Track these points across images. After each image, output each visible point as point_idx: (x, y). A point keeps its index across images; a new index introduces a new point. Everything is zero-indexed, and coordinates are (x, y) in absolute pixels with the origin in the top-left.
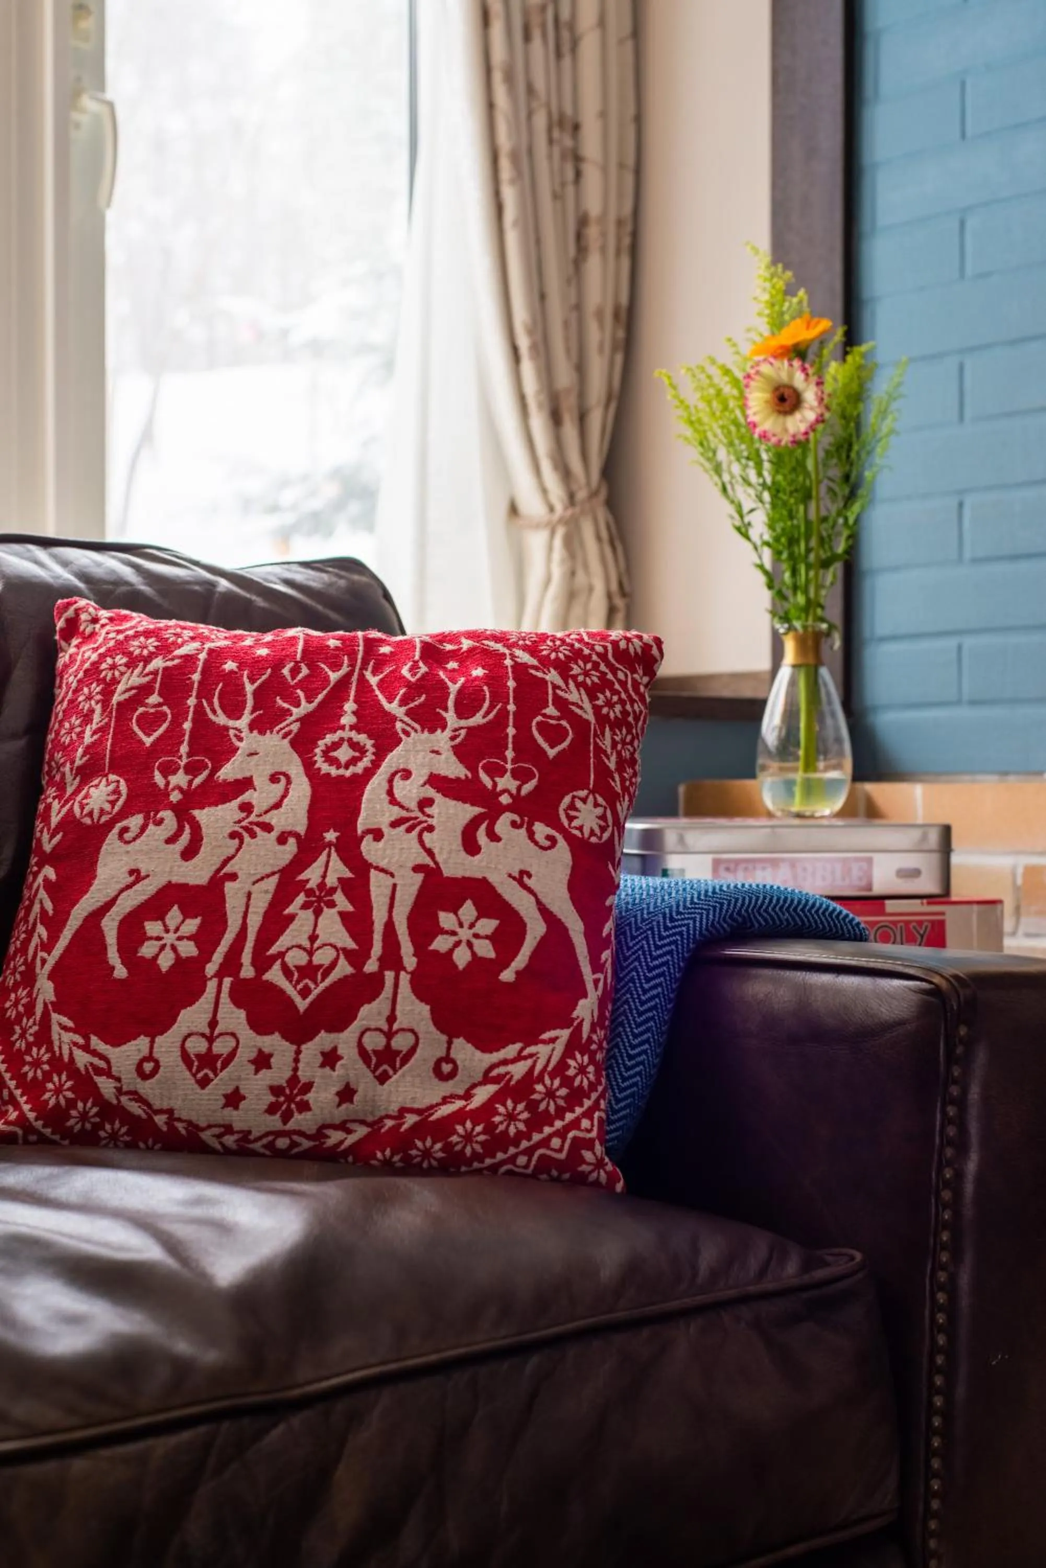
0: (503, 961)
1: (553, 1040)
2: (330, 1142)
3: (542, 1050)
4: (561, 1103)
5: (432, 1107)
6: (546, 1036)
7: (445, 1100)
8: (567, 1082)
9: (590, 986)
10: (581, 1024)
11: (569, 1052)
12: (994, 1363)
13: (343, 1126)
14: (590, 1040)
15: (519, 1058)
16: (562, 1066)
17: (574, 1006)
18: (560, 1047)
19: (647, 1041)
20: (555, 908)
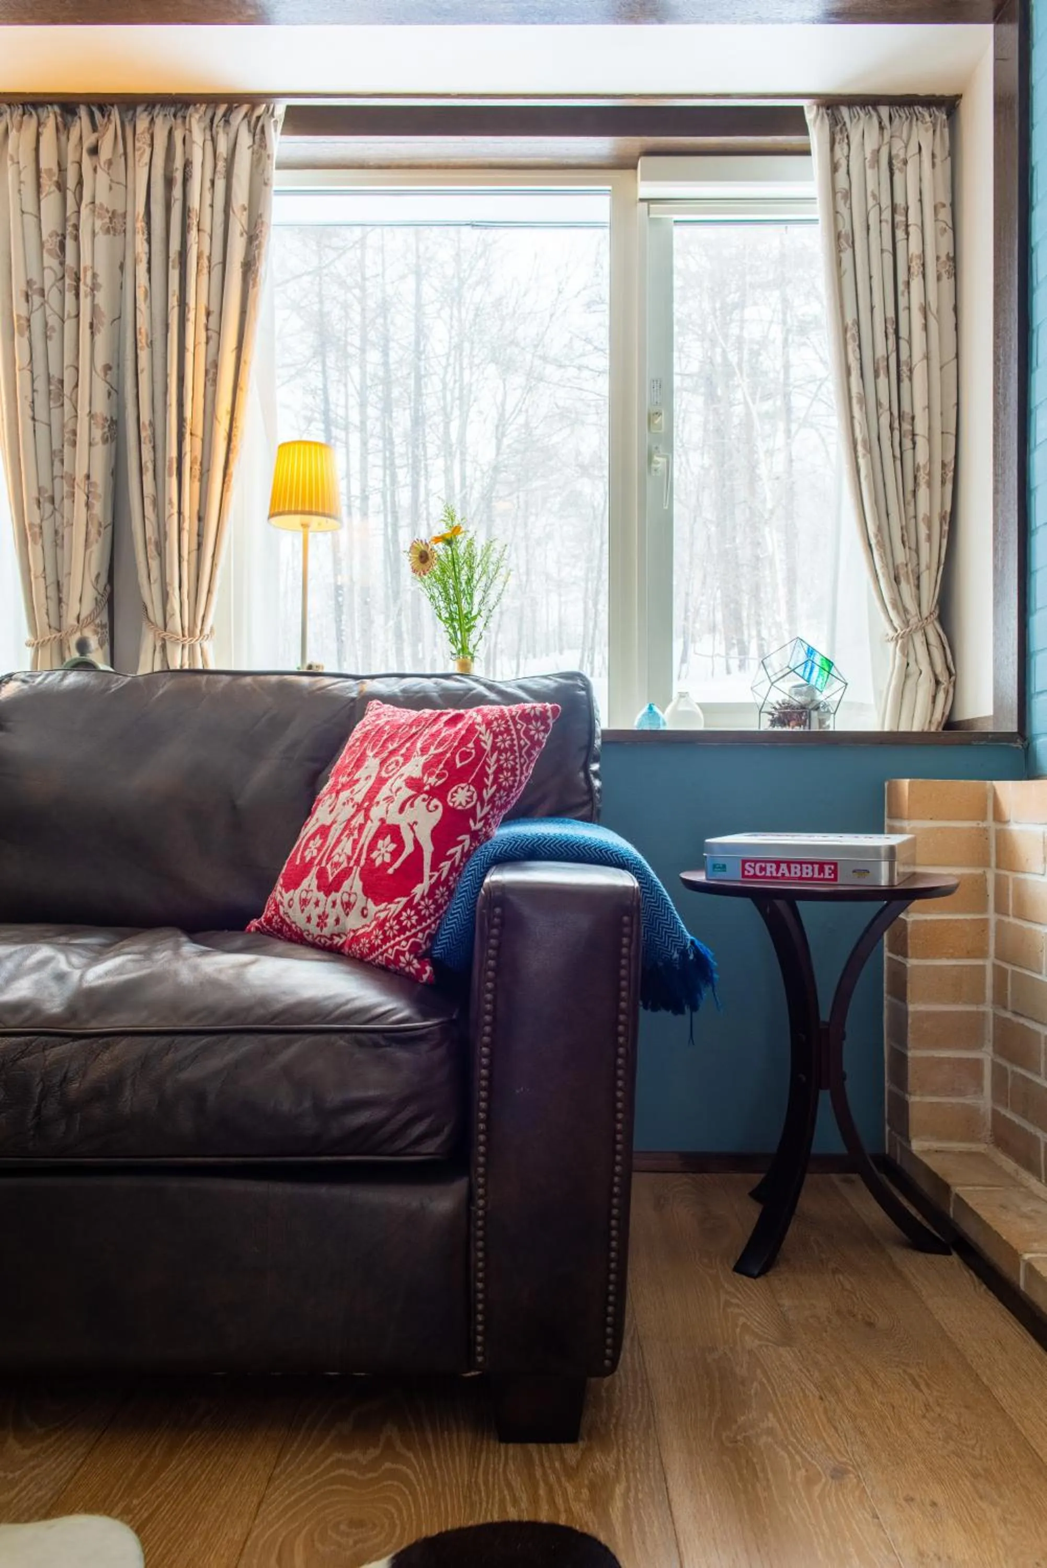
0: (390, 865)
1: (398, 902)
2: (335, 942)
3: (392, 906)
4: (396, 932)
5: (358, 930)
6: (396, 900)
7: (363, 927)
8: (400, 923)
9: (426, 878)
10: (414, 896)
11: (404, 909)
12: (518, 1091)
13: (339, 935)
14: (418, 904)
15: (385, 909)
16: (400, 914)
17: (414, 886)
18: (400, 906)
19: (460, 907)
20: (421, 841)
